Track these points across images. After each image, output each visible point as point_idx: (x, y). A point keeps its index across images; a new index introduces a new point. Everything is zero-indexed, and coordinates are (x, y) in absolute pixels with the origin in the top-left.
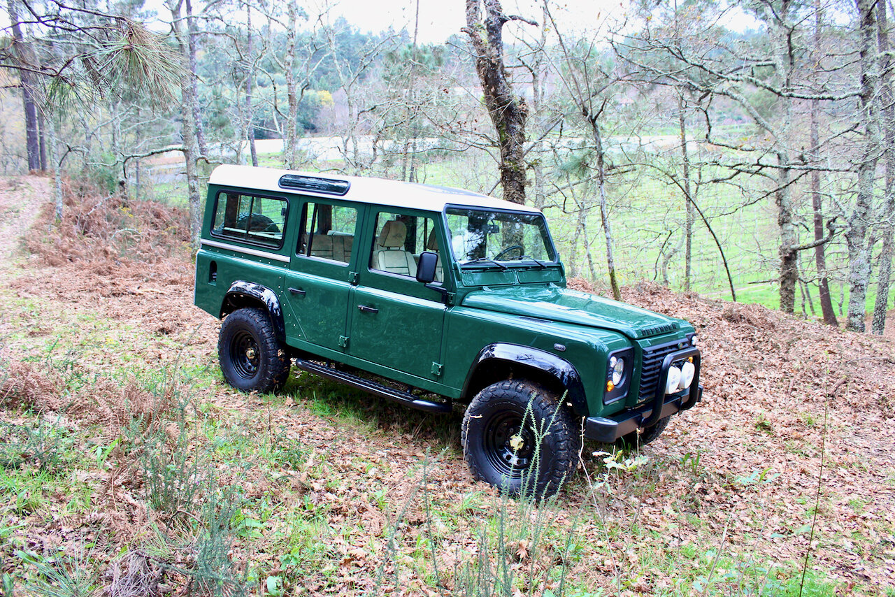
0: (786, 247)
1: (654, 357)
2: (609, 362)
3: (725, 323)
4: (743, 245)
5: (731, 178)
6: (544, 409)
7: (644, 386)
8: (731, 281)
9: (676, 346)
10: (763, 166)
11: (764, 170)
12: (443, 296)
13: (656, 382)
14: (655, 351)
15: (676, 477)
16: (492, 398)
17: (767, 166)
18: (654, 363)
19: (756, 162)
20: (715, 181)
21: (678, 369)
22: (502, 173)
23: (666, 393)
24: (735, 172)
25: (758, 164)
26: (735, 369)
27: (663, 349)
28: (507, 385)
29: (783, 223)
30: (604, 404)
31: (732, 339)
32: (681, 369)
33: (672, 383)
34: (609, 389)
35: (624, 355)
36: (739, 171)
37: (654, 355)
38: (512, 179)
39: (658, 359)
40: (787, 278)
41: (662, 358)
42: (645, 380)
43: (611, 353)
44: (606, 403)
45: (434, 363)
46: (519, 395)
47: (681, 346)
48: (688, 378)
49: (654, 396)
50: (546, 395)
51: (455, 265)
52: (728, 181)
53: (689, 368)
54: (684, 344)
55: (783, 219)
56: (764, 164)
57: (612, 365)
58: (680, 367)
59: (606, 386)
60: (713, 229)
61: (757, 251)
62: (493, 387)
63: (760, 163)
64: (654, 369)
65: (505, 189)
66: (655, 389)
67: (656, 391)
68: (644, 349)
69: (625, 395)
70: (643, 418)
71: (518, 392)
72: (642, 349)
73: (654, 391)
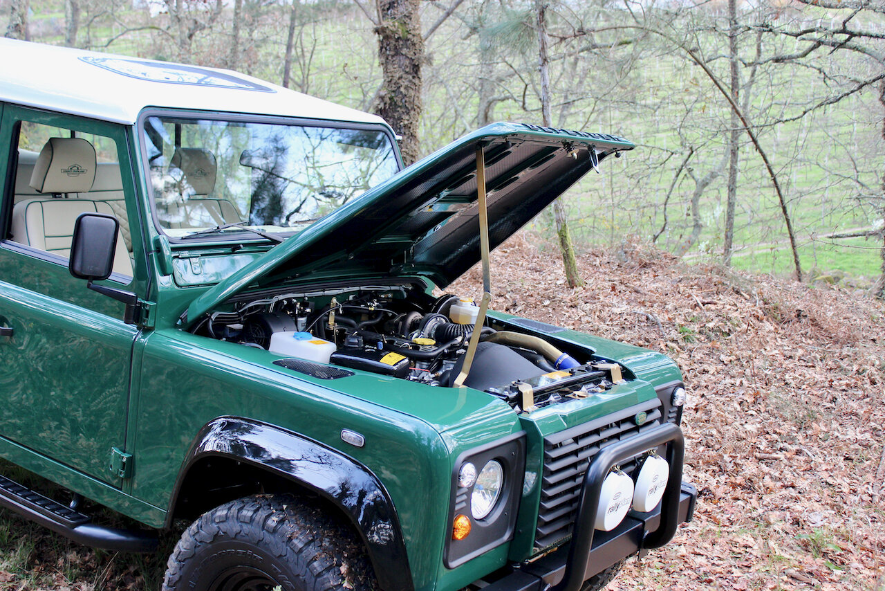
1: (575, 453)
2: (456, 477)
3: (768, 326)
4: (829, 163)
5: (805, 55)
6: (319, 575)
7: (548, 518)
8: (792, 238)
9: (632, 419)
10: (852, 35)
11: (855, 41)
12: (129, 309)
13: (575, 505)
14: (576, 440)
16: (216, 536)
17: (860, 35)
18: (573, 465)
19: (841, 27)
20: (777, 60)
21: (627, 478)
22: (381, 42)
23: (597, 526)
24: (809, 44)
25: (844, 31)
26: (780, 421)
27: (597, 432)
28: (247, 513)
30: (447, 566)
31: (781, 358)
33: (612, 509)
34: (459, 536)
35: (502, 453)
36: (819, 43)
37: (575, 447)
38: (397, 53)
39: (582, 456)
41: (594, 450)
42: (549, 505)
43: (462, 456)
44: (453, 564)
45: (115, 450)
46: (269, 538)
47: (641, 419)
48: (654, 489)
49: (569, 536)
50: (326, 543)
51: (157, 242)
52: (802, 60)
54: (649, 412)
56: (856, 30)
57: (465, 483)
59: (451, 529)
60: (762, 147)
61: (852, 173)
62: (221, 512)
63: (849, 28)
64: (573, 478)
65: (386, 71)
66: (572, 519)
67: (575, 525)
68: (547, 438)
69: (506, 537)
70: (545, 585)
71: (267, 531)
72: (545, 439)
73: (571, 524)
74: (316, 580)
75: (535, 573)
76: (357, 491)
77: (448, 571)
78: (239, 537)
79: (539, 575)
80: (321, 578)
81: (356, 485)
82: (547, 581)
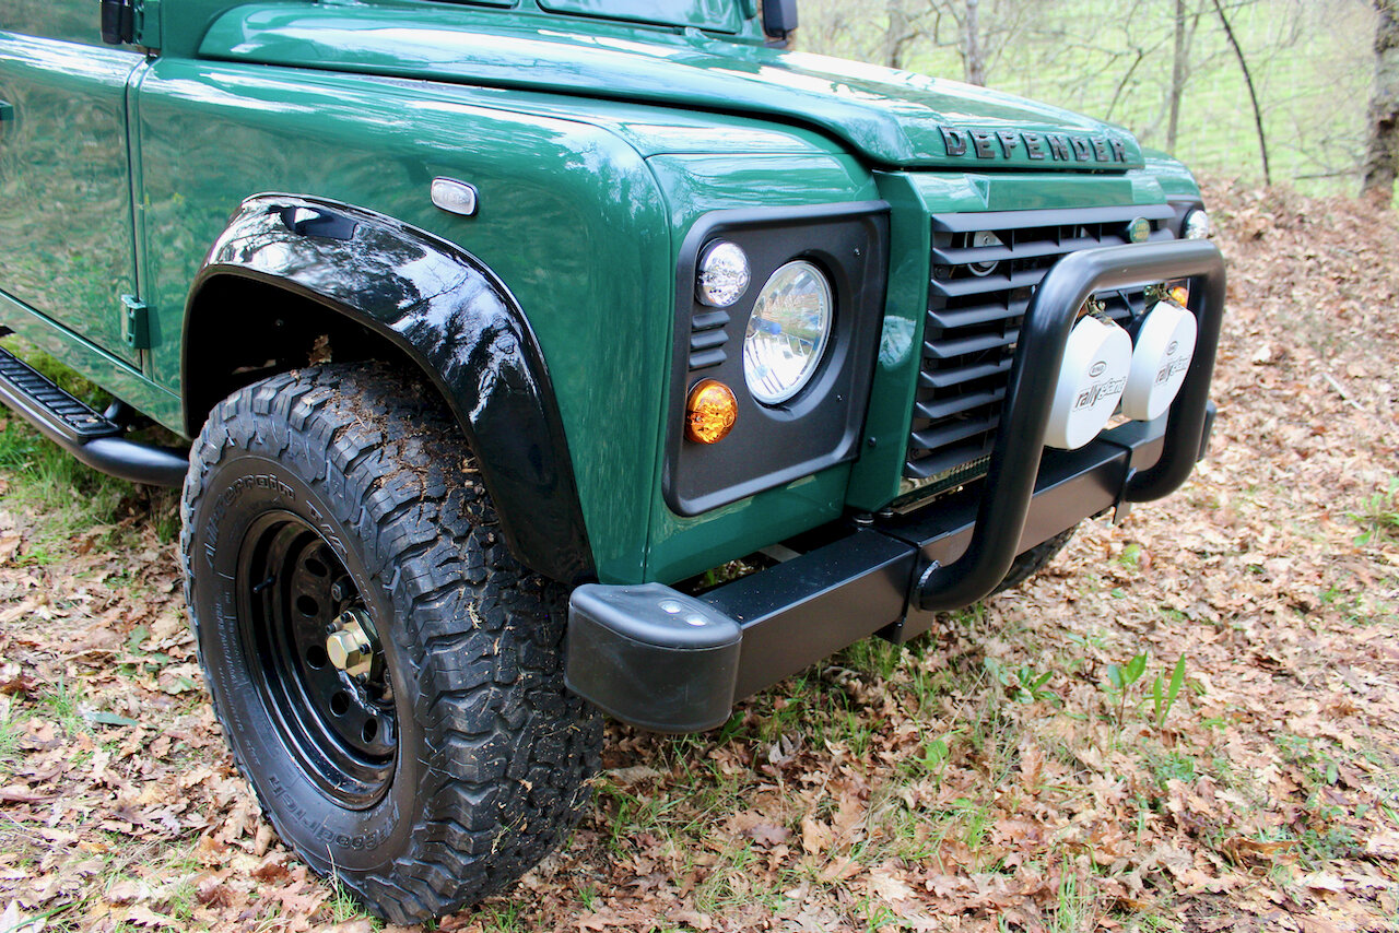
0: (1386, 99)
1: (1005, 268)
2: (695, 273)
7: (936, 412)
9: (1121, 231)
13: (1000, 393)
14: (1008, 237)
15: (1089, 756)
18: (1001, 298)
21: (1121, 334)
23: (1050, 439)
27: (1053, 237)
29: (1386, 46)
30: (676, 510)
32: (1134, 336)
34: (705, 433)
39: (1020, 280)
40: (1380, 167)
42: (942, 381)
43: (709, 221)
44: (694, 506)
47: (1141, 234)
48: (1165, 373)
49: (982, 457)
50: (413, 449)
53: (1171, 326)
54: (1153, 226)
55: (1388, 39)
58: (1133, 327)
59: (684, 417)
64: (996, 327)
66: (993, 423)
67: (997, 434)
68: (938, 217)
69: (840, 453)
70: (927, 563)
71: (294, 428)
72: (933, 220)
73: (991, 433)
74: (379, 532)
75: (905, 536)
76: (478, 332)
77: (680, 524)
78: (253, 446)
79: (912, 540)
80: (390, 527)
81: (477, 317)
82: (931, 555)
